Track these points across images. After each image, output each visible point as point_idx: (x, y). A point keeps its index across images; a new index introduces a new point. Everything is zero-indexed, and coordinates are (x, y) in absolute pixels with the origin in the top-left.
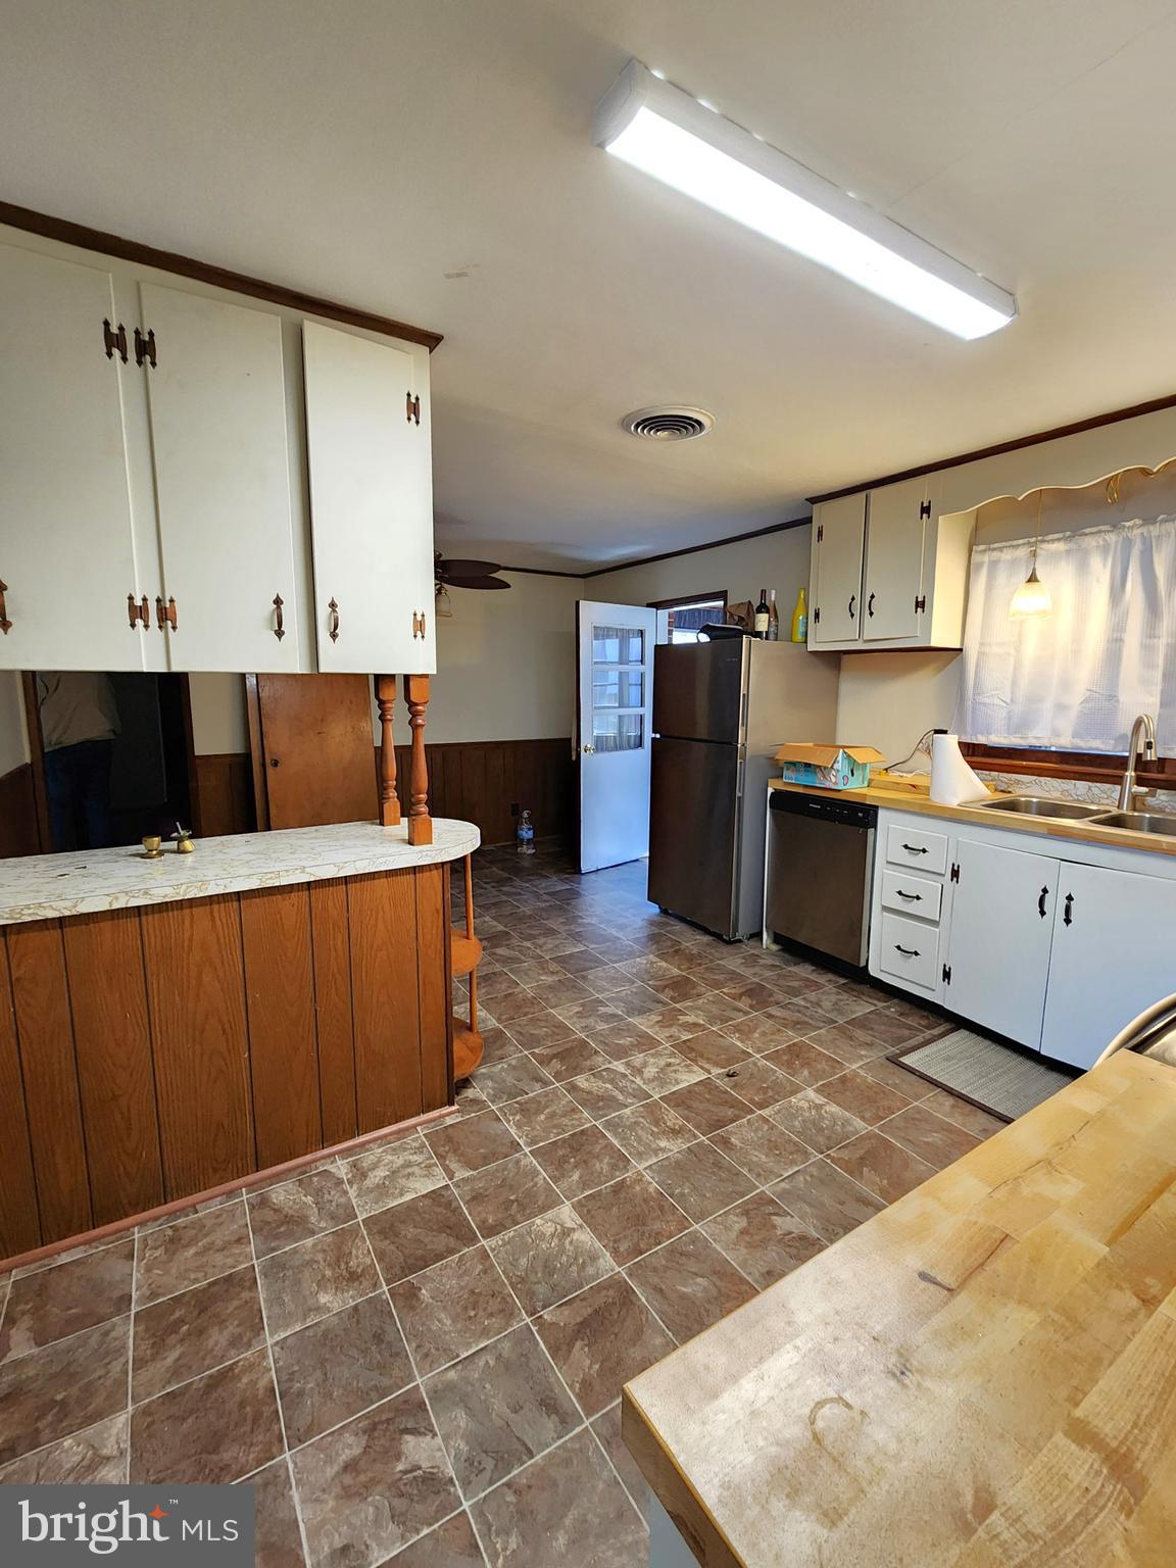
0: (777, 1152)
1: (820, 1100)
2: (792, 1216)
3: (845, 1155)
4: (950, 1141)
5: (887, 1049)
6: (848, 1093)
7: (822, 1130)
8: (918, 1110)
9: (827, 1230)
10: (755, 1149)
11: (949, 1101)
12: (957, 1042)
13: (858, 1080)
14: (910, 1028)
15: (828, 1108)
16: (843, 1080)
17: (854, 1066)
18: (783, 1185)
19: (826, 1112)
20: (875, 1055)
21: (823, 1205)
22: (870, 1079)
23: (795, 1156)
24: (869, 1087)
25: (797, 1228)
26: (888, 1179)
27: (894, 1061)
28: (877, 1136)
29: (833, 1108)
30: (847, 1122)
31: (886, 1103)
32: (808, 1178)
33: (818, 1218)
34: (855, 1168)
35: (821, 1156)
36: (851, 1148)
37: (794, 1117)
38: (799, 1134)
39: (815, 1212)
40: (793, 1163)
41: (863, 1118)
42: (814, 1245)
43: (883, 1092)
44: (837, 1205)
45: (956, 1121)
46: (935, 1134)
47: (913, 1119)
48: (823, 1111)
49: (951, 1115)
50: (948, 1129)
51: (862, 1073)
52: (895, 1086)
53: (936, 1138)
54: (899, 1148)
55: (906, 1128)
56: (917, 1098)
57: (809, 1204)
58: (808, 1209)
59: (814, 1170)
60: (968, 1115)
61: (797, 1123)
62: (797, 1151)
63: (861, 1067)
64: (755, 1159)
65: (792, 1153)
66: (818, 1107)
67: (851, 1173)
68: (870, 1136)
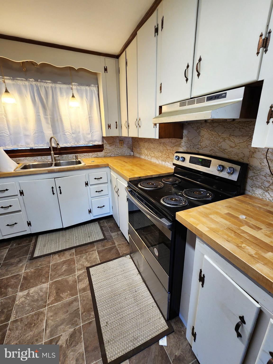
0: (33, 325)
1: (25, 292)
2: (61, 335)
3: (52, 298)
4: (68, 265)
5: (27, 257)
6: (31, 281)
7: (38, 300)
8: (54, 265)
9: (73, 324)
10: (24, 335)
11: (57, 256)
12: (42, 240)
13: (30, 274)
14: (26, 246)
15: (31, 292)
16: (25, 278)
17: (23, 271)
18: (48, 331)
19: (32, 293)
20: (25, 263)
21: (64, 319)
22: (32, 270)
23: (40, 318)
24: (35, 273)
25: (66, 336)
26: (68, 290)
27: (32, 258)
28: (52, 283)
29: (32, 290)
30: (41, 290)
31: (44, 272)
32: (52, 318)
33: (67, 324)
34: (58, 298)
35: (47, 307)
36: (51, 294)
37: (23, 307)
38: (32, 310)
39: (65, 324)
40: (42, 320)
41: (44, 283)
42: (75, 333)
43: (40, 270)
44: (67, 314)
45: (63, 259)
46: (63, 267)
47: (55, 269)
48: (31, 294)
49: (61, 259)
50: (64, 262)
51: (28, 271)
52: (41, 265)
53: (64, 267)
54: (61, 280)
55: (56, 272)
56: (49, 263)
57: (61, 325)
58: (62, 326)
59: (50, 314)
60: (64, 255)
61: (27, 308)
62: (39, 315)
63: (25, 270)
64: (29, 338)
65: (38, 319)
66: (28, 294)
67: (59, 301)
68: (51, 285)
